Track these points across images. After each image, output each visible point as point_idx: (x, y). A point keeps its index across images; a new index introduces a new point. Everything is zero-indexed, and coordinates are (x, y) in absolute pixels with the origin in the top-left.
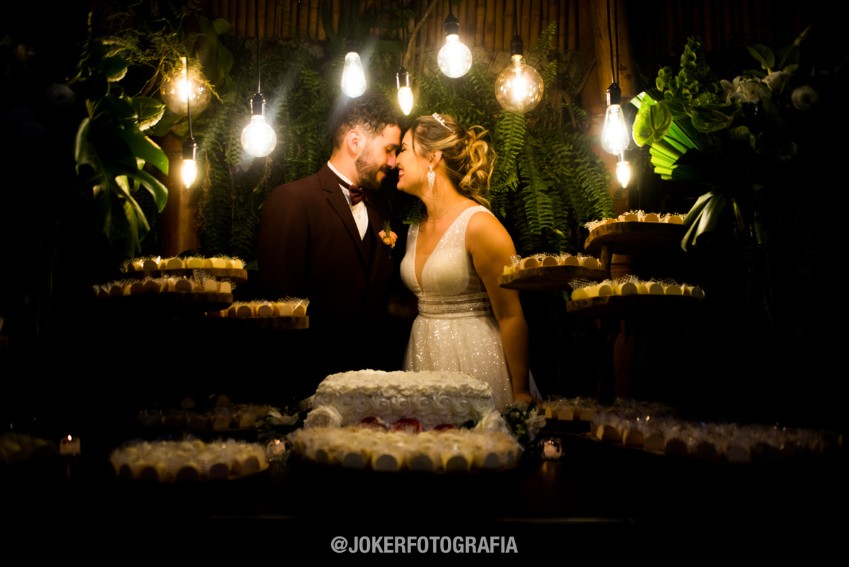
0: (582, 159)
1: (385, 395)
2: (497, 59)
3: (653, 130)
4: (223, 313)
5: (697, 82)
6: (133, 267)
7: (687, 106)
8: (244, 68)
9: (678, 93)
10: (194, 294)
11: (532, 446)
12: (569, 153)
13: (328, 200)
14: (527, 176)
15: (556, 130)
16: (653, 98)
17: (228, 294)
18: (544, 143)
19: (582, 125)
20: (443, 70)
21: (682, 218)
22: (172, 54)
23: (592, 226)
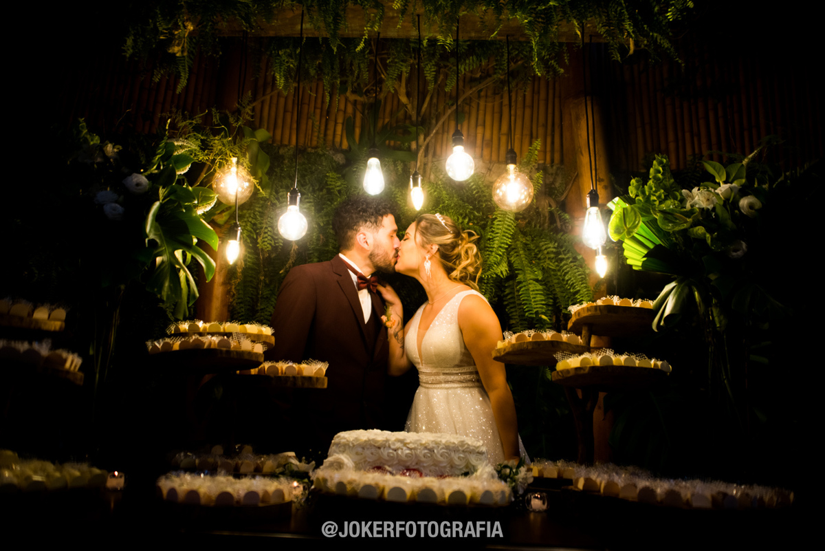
0: (565, 255)
1: (392, 447)
2: (493, 169)
3: (625, 228)
4: (254, 371)
5: (662, 191)
6: (179, 329)
7: (654, 210)
8: (278, 170)
9: (647, 199)
10: (233, 351)
11: (521, 498)
12: (554, 250)
13: (338, 282)
14: (520, 268)
15: (543, 230)
16: (624, 202)
17: (260, 354)
18: (533, 240)
19: (565, 226)
20: (450, 174)
21: (651, 304)
22: (226, 154)
23: (574, 309)
